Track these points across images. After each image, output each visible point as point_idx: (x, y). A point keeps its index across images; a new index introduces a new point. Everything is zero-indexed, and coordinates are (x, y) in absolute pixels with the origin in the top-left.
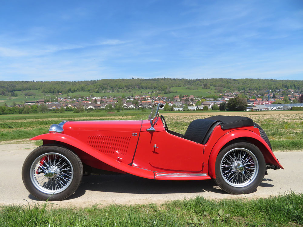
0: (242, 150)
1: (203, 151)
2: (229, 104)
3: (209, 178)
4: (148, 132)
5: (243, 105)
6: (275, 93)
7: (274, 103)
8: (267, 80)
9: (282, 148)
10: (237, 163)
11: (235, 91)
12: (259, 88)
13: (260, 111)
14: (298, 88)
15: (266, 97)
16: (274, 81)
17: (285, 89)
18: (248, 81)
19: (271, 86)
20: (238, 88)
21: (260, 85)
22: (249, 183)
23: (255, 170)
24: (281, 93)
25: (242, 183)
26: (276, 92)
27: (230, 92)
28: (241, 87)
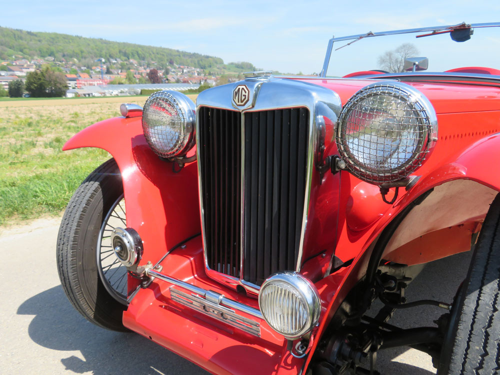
2: (30, 83)
5: (60, 86)
6: (109, 66)
7: (112, 83)
8: (94, 40)
11: (36, 57)
12: (80, 53)
13: (91, 98)
14: (144, 59)
15: (96, 72)
16: (105, 43)
17: (124, 58)
18: (58, 38)
19: (101, 51)
20: (40, 51)
21: (83, 48)
24: (119, 66)
26: (110, 62)
27: (24, 58)
28: (45, 50)
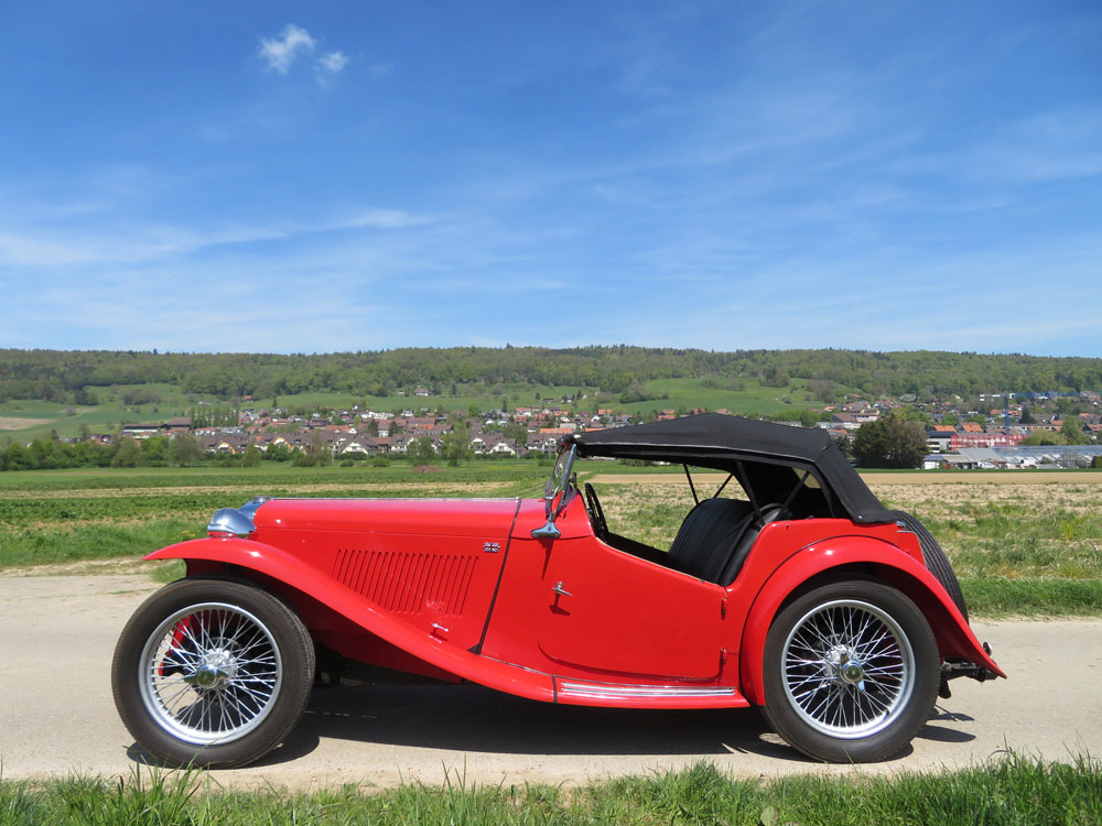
0: (857, 608)
1: (722, 609)
2: (859, 443)
3: (743, 701)
4: (535, 539)
5: (912, 449)
6: (1030, 407)
7: (1026, 444)
8: (999, 359)
9: (1028, 606)
10: (840, 654)
11: (883, 397)
12: (969, 385)
13: (973, 472)
15: (998, 420)
16: (1024, 362)
17: (1066, 390)
18: (928, 360)
19: (1014, 379)
20: (893, 385)
21: (975, 376)
22: (881, 723)
23: (905, 677)
24: (1053, 407)
25: (858, 723)
26: (1032, 400)
27: (861, 399)
28: (901, 382)
